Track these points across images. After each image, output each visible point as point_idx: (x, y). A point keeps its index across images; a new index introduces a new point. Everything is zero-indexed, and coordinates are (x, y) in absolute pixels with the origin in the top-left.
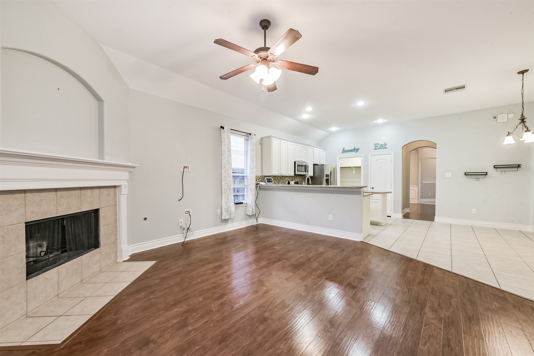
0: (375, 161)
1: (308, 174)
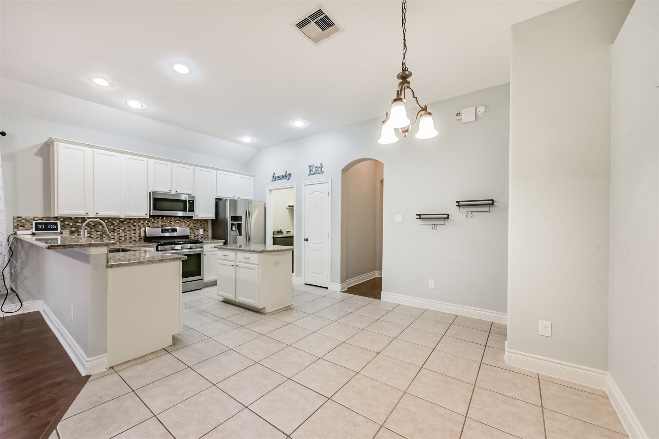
1: (198, 216)
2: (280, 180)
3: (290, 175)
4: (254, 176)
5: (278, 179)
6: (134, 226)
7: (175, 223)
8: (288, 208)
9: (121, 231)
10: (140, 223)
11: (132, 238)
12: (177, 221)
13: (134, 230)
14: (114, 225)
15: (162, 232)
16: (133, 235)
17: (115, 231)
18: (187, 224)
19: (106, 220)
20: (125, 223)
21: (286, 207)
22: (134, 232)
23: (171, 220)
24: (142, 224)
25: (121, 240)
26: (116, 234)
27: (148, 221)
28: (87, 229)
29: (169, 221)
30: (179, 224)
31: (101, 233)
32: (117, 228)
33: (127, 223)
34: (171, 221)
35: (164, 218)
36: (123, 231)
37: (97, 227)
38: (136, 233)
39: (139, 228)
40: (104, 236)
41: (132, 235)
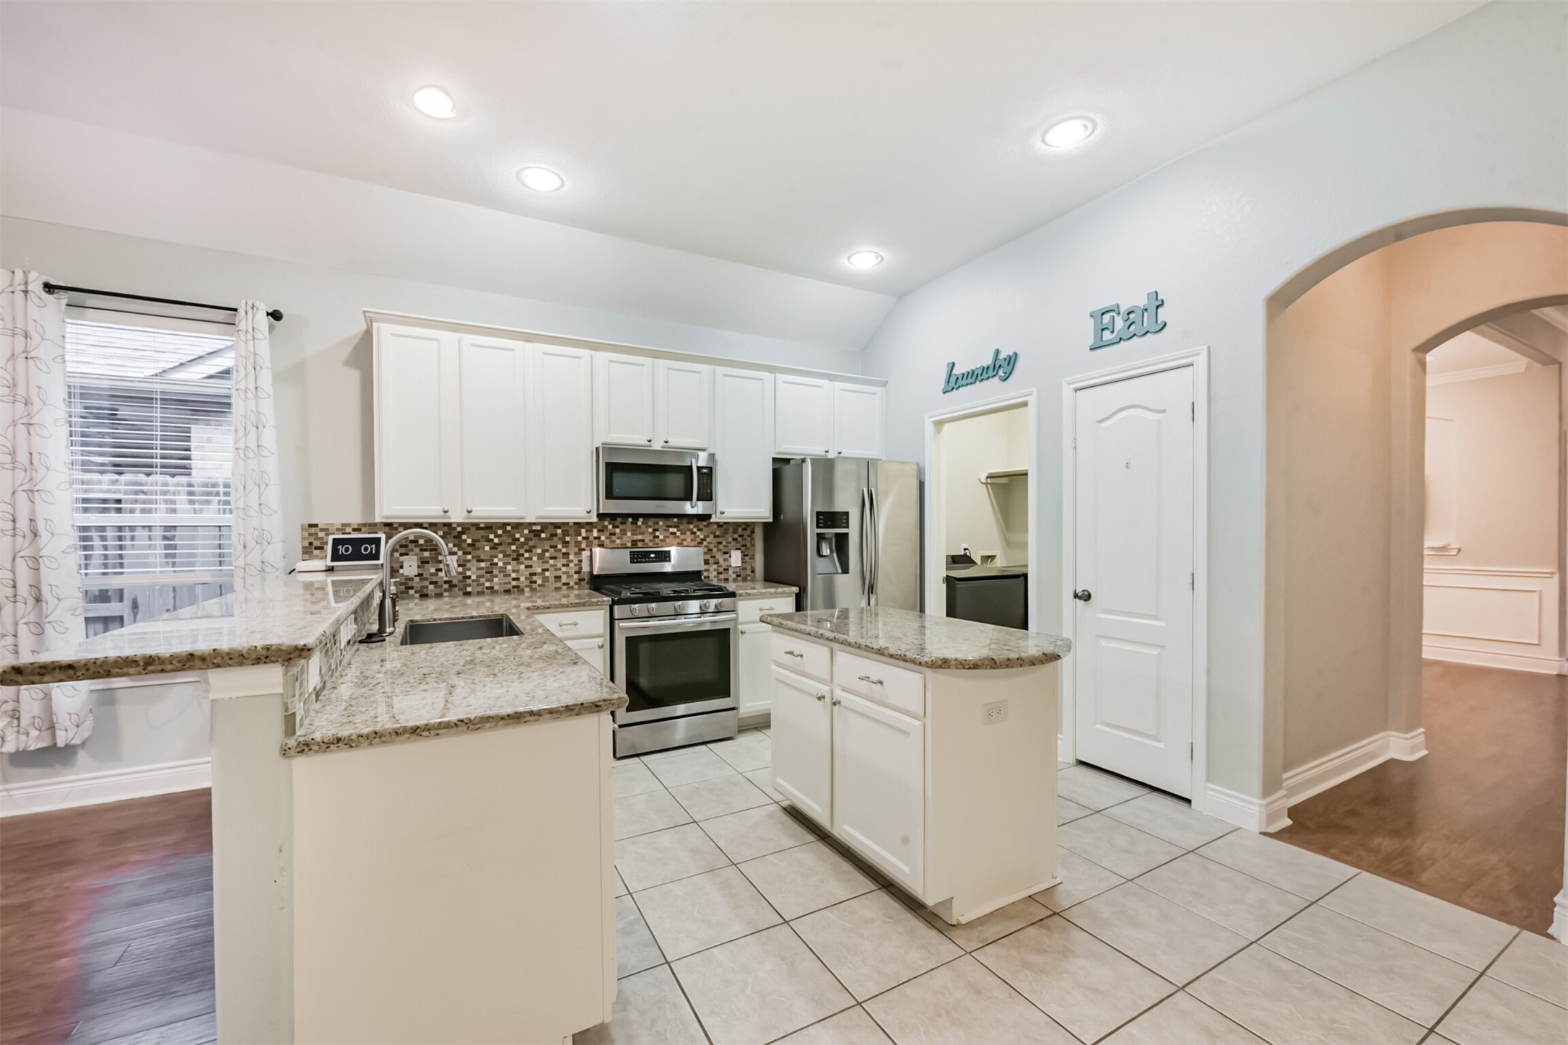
0: (1100, 421)
1: (724, 513)
2: (975, 383)
3: (1012, 360)
4: (885, 384)
5: (965, 382)
6: (566, 544)
7: (667, 534)
8: (989, 481)
9: (535, 558)
10: (580, 535)
11: (560, 577)
12: (671, 530)
13: (566, 555)
14: (517, 542)
15: (631, 562)
16: (564, 569)
17: (522, 559)
18: (698, 536)
19: (500, 528)
20: (543, 535)
21: (980, 480)
22: (565, 561)
23: (656, 527)
24: (584, 538)
25: (535, 582)
26: (522, 567)
27: (599, 531)
28: (455, 553)
29: (650, 530)
30: (678, 537)
31: (489, 563)
32: (526, 551)
33: (549, 535)
34: (658, 530)
35: (638, 520)
36: (538, 559)
37: (478, 549)
38: (571, 565)
39: (577, 550)
40: (496, 572)
41: (560, 569)
